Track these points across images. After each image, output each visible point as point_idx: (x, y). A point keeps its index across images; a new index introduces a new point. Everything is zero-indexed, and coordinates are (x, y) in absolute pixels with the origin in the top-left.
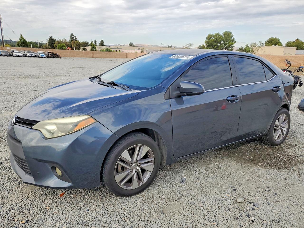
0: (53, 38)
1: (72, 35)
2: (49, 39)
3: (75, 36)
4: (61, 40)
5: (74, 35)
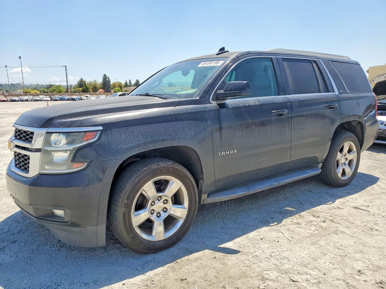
0: (84, 80)
1: (105, 75)
2: (79, 81)
4: (90, 81)
5: (107, 75)
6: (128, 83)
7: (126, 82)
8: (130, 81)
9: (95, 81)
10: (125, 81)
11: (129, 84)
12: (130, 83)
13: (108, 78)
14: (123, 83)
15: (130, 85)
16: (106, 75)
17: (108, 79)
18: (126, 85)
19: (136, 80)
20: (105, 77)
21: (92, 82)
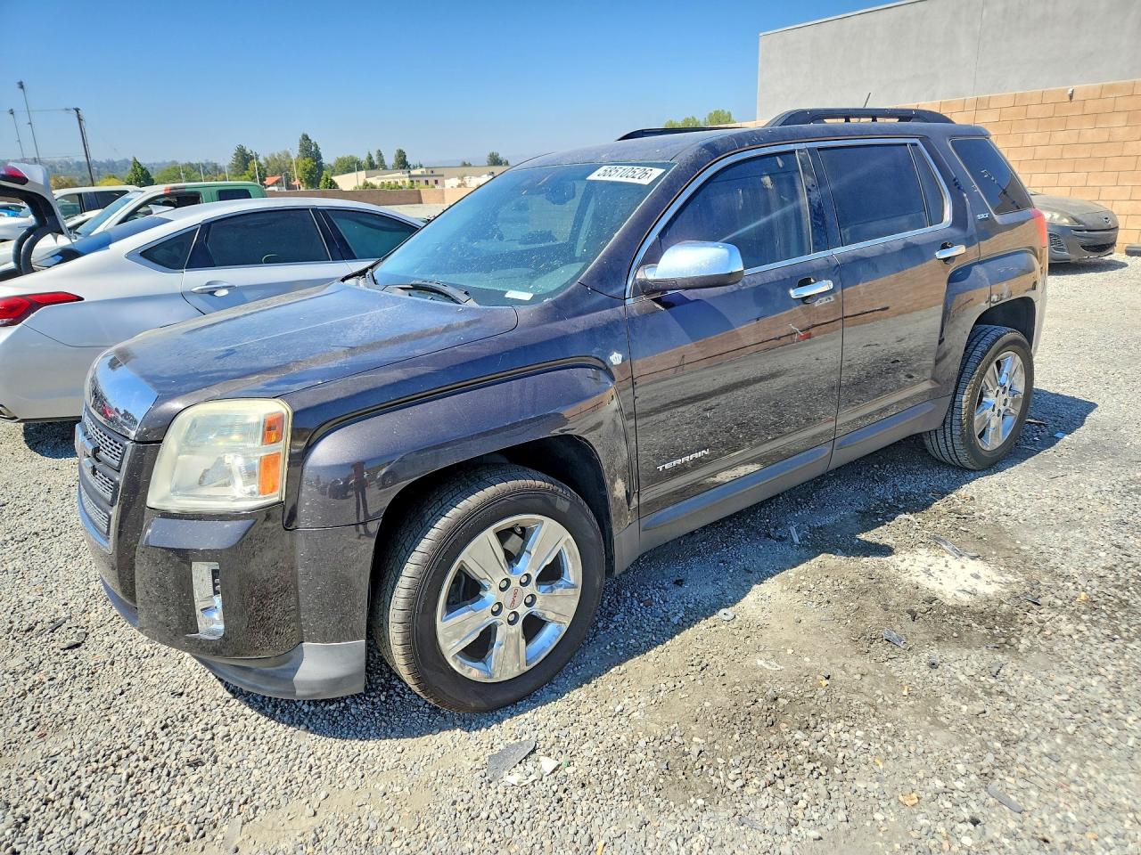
0: (248, 151)
1: (306, 138)
2: (235, 154)
3: (313, 142)
4: (274, 156)
5: (310, 137)
6: (375, 158)
7: (370, 157)
8: (380, 154)
9: (288, 156)
10: (367, 154)
11: (376, 163)
12: (382, 161)
13: (316, 146)
14: (363, 158)
16: (308, 138)
17: (313, 148)
18: (370, 165)
19: (395, 153)
21: (279, 155)
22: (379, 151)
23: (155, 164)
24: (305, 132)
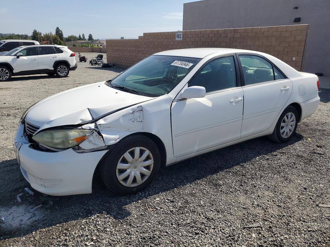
0: (37, 31)
1: (58, 28)
2: (33, 33)
3: (60, 30)
4: (46, 34)
6: (82, 37)
7: (80, 36)
8: (83, 35)
9: (51, 33)
11: (82, 38)
12: (84, 37)
15: (84, 39)
17: (60, 32)
18: (80, 39)
19: (89, 35)
20: (58, 30)
22: (83, 34)
23: (6, 34)
24: (58, 27)
